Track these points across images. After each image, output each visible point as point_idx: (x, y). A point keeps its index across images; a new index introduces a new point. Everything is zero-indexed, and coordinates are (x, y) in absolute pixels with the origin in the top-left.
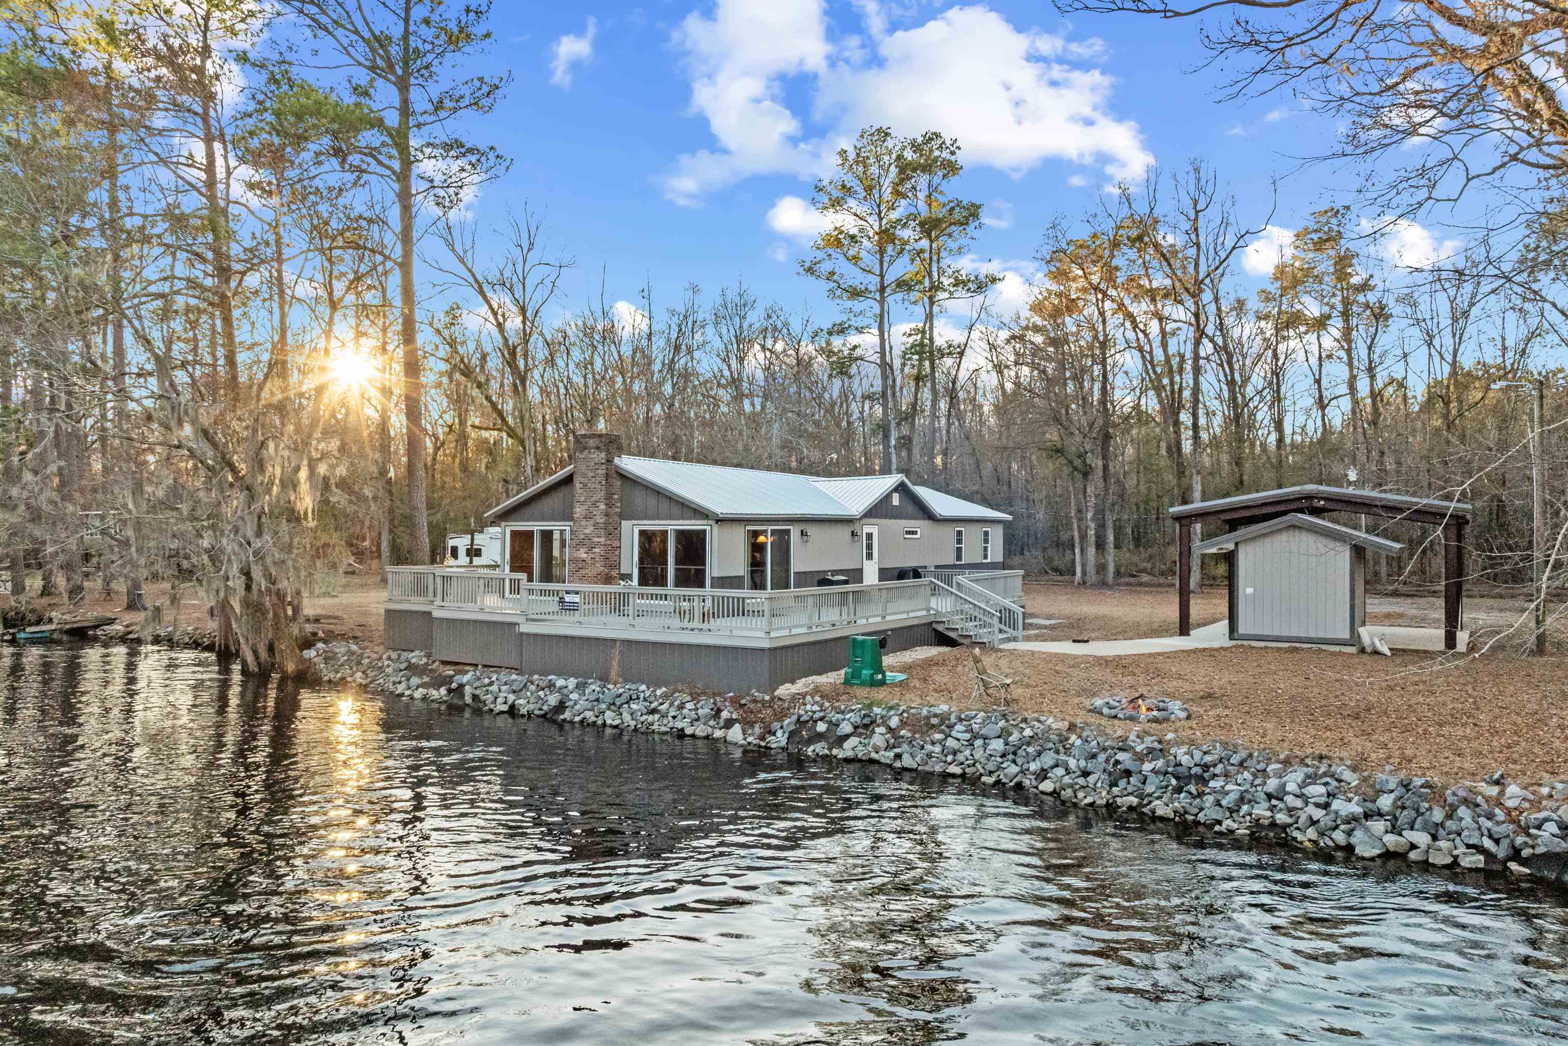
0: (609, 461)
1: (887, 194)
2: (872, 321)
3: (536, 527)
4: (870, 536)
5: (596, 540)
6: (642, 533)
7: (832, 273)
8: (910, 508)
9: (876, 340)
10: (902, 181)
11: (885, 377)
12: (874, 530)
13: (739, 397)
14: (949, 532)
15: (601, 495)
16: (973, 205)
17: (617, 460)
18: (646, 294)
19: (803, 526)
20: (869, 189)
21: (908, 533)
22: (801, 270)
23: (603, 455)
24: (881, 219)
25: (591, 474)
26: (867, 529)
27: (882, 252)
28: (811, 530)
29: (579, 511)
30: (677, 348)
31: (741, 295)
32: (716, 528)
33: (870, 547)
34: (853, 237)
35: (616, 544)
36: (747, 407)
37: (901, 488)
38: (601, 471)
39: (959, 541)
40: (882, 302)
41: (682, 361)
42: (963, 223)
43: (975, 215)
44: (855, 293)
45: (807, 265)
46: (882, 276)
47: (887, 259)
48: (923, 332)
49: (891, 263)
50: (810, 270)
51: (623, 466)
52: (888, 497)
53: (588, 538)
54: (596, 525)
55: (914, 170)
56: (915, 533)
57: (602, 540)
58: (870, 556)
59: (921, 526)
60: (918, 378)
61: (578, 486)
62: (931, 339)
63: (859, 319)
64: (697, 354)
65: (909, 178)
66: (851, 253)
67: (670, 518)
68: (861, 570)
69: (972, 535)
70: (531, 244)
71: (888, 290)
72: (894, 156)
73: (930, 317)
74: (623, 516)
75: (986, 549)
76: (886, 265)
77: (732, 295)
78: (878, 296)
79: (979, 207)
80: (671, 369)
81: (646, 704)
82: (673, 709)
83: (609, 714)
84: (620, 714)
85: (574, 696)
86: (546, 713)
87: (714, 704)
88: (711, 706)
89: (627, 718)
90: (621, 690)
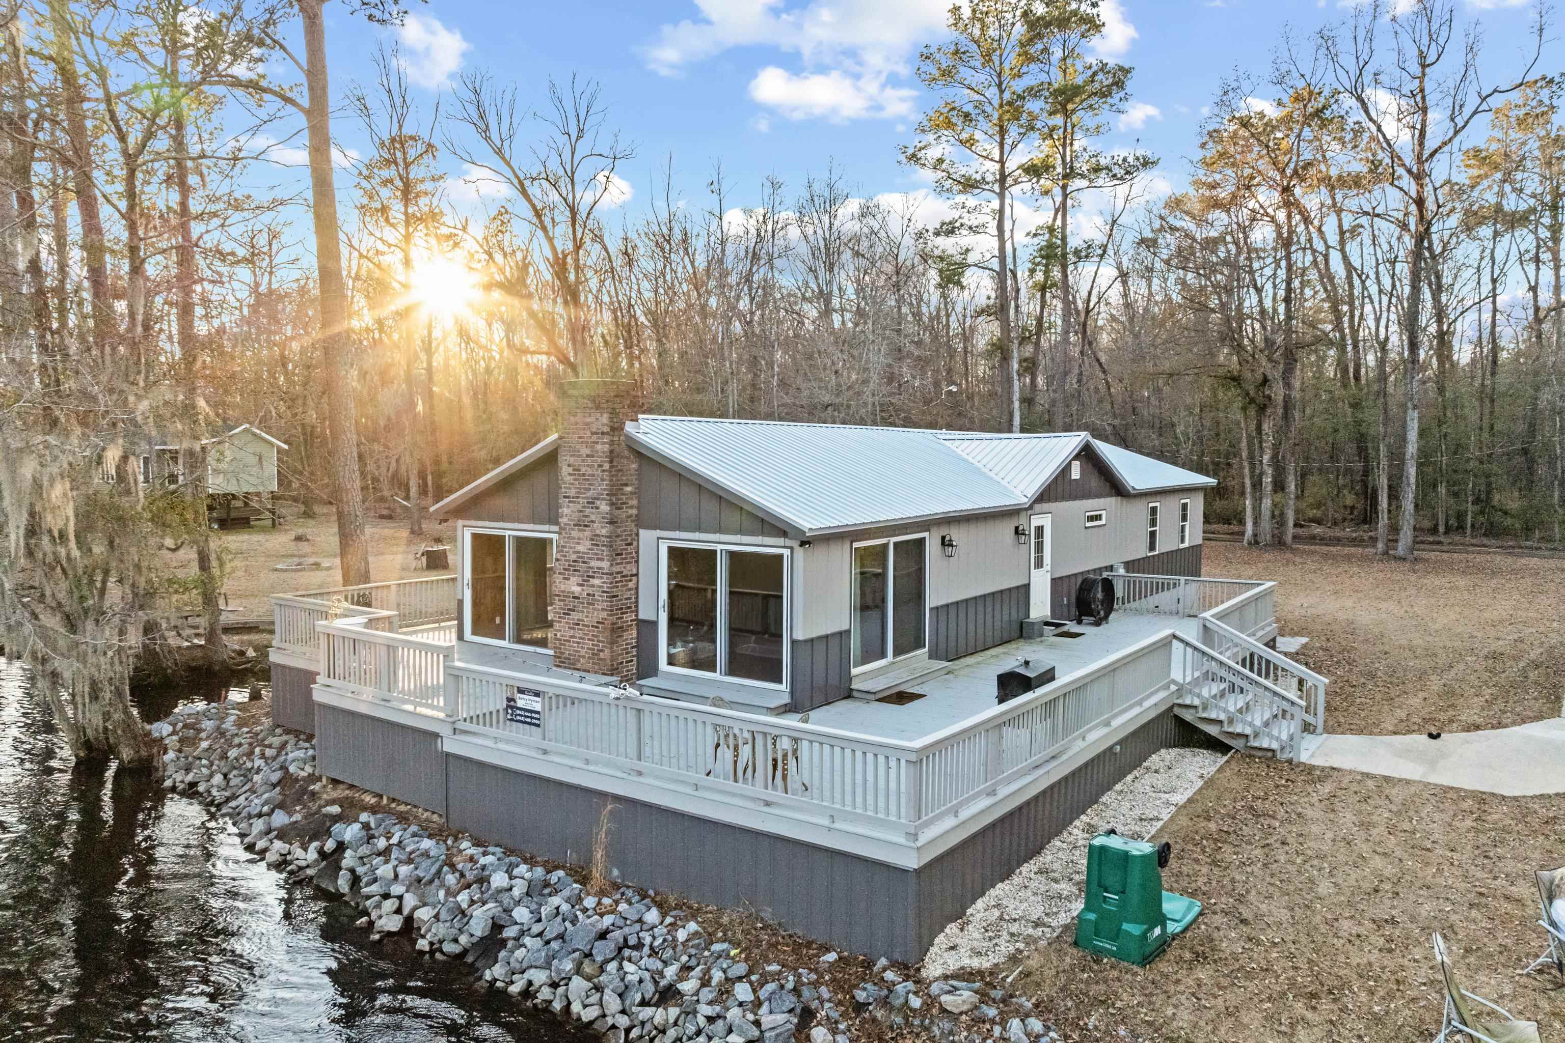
0: (616, 428)
1: (1012, 59)
2: (989, 218)
3: (510, 531)
4: (1040, 530)
5: (594, 564)
6: (673, 552)
7: (941, 161)
8: (1095, 482)
9: (995, 243)
10: (1030, 41)
11: (1001, 287)
12: (1045, 521)
13: (827, 312)
14: (1141, 510)
15: (601, 487)
16: (1121, 69)
17: (629, 427)
18: (715, 186)
19: (944, 531)
20: (987, 57)
21: (1091, 519)
22: (902, 158)
23: (605, 419)
24: (1002, 92)
25: (585, 451)
26: (1036, 521)
27: (1003, 132)
28: (956, 534)
29: (567, 511)
30: (755, 257)
31: (831, 187)
32: (799, 552)
33: (1039, 547)
34: (967, 115)
35: (630, 569)
36: (837, 324)
37: (1087, 454)
38: (603, 448)
39: (1153, 523)
40: (1001, 196)
41: (762, 271)
42: (1105, 94)
43: (1119, 84)
44: (969, 185)
45: (910, 151)
46: (1002, 162)
47: (1008, 141)
48: (1051, 230)
49: (1014, 146)
50: (914, 158)
51: (641, 437)
52: (1066, 470)
53: (581, 559)
54: (594, 537)
55: (1048, 25)
56: (1098, 518)
57: (605, 564)
58: (1039, 564)
59: (1106, 506)
60: (1043, 289)
61: (565, 470)
62: (1064, 239)
63: (972, 217)
64: (777, 262)
65: (1040, 36)
66: (964, 136)
67: (720, 530)
68: (1027, 587)
69: (1168, 509)
70: (581, 131)
71: (1009, 181)
72: (1018, 13)
73: (1062, 209)
74: (641, 522)
75: (1183, 527)
76: (1007, 148)
77: (820, 188)
78: (996, 188)
79: (1126, 71)
80: (748, 279)
81: (657, 964)
82: (707, 994)
83: (579, 985)
84: (598, 988)
85: (521, 914)
86: (465, 952)
87: (796, 991)
88: (790, 1001)
89: (613, 1003)
90: (608, 920)
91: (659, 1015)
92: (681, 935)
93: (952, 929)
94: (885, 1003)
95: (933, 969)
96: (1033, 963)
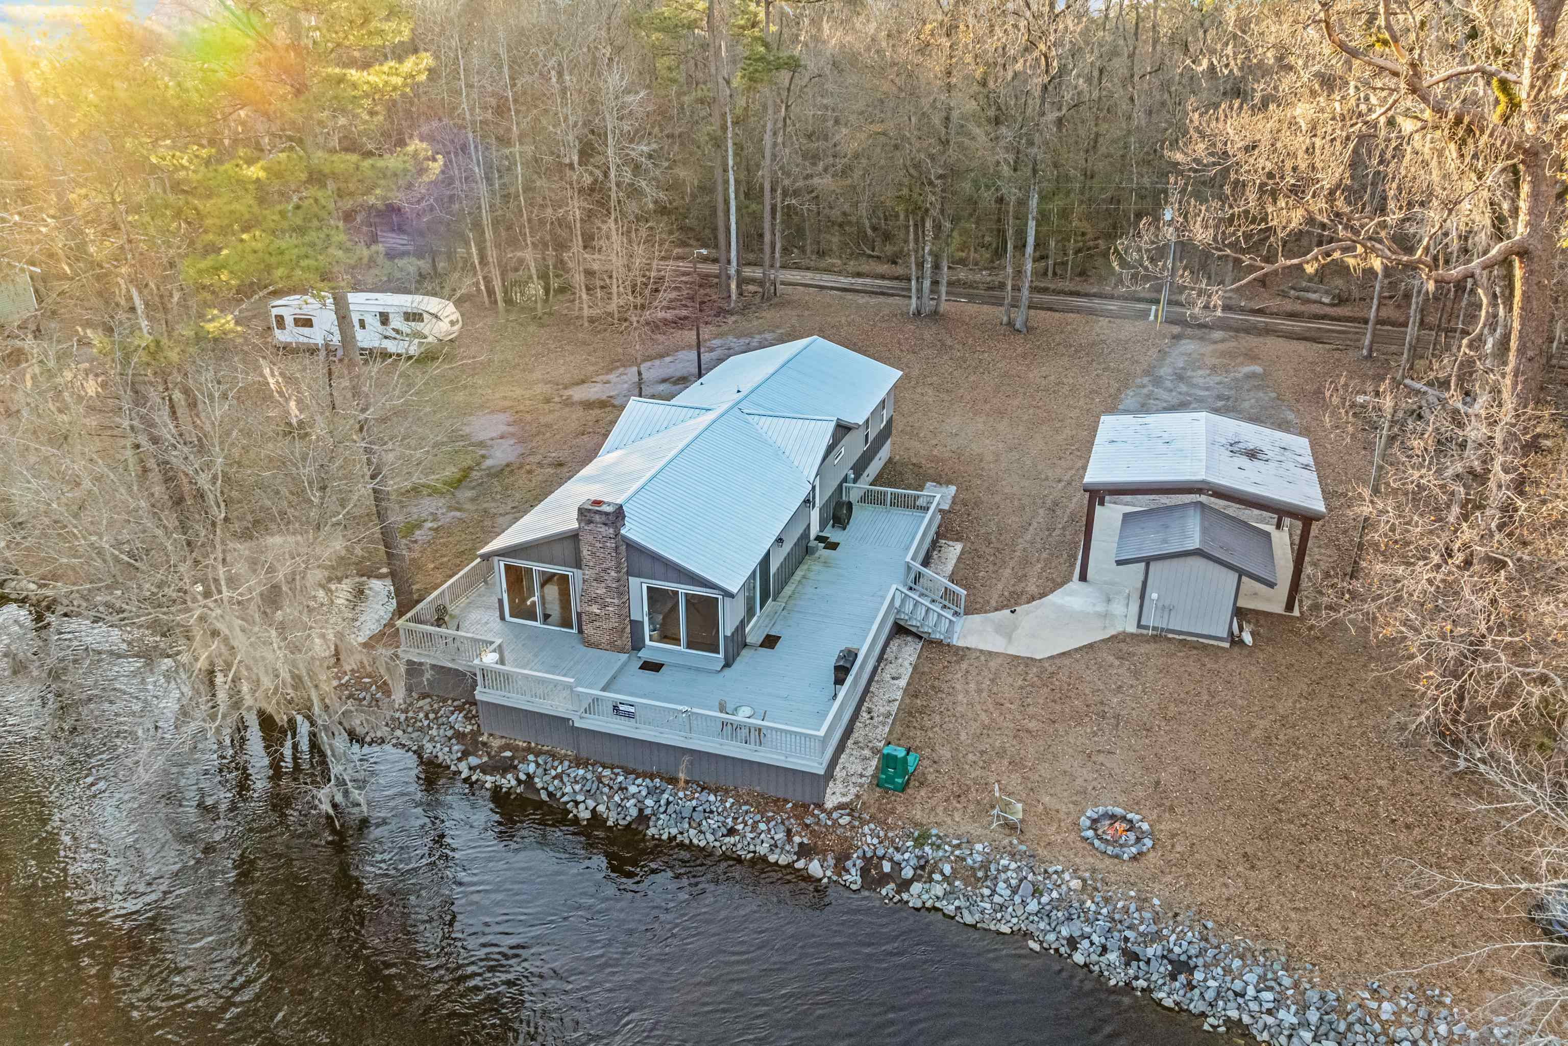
8: (839, 434)
21: (837, 457)
59: (844, 443)
81: (721, 819)
82: (748, 829)
83: (692, 832)
84: (701, 832)
85: (649, 802)
86: (630, 824)
87: (783, 823)
88: (782, 828)
89: (711, 838)
90: (694, 803)
91: (732, 840)
92: (728, 805)
93: (831, 784)
94: (817, 824)
95: (829, 805)
96: (865, 797)
